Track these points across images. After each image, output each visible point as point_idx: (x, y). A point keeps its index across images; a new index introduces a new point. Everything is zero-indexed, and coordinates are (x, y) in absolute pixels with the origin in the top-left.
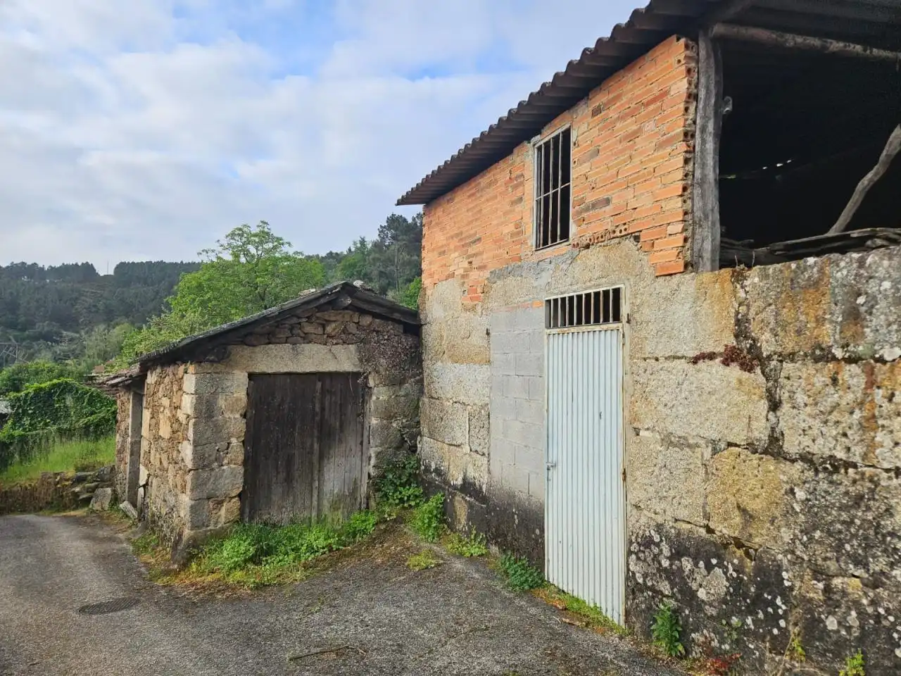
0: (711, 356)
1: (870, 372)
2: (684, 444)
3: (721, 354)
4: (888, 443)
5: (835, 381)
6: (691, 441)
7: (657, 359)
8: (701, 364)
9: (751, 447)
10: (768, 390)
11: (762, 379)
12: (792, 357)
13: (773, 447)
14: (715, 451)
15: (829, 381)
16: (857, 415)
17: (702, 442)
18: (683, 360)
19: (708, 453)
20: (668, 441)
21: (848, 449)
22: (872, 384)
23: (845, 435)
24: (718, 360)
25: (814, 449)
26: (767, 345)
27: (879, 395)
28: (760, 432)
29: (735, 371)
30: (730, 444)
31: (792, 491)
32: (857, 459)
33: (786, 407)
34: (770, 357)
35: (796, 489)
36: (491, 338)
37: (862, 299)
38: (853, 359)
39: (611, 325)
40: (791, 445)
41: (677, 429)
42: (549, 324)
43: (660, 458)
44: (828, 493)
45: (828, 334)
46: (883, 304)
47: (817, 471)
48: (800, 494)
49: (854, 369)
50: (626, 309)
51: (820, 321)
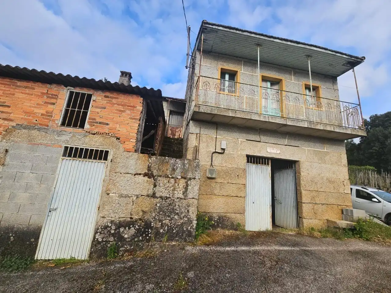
0: (140, 174)
1: (175, 180)
2: (127, 196)
3: (143, 174)
4: (177, 193)
5: (169, 182)
6: (130, 196)
7: (121, 173)
8: (136, 176)
9: (148, 196)
10: (154, 183)
11: (153, 181)
12: (160, 176)
13: (154, 196)
14: (137, 198)
15: (168, 182)
16: (172, 188)
17: (133, 196)
18: (130, 174)
19: (135, 198)
20: (121, 196)
21: (170, 195)
22: (175, 182)
23: (169, 192)
24: (142, 175)
25: (163, 195)
26: (155, 173)
27: (176, 184)
28: (151, 192)
29: (146, 178)
30: (142, 196)
31: (156, 205)
32: (171, 196)
33: (157, 187)
34: (155, 176)
35: (157, 204)
36: (8, 154)
37: (175, 167)
38: (172, 178)
39: (101, 161)
40: (158, 195)
41: (125, 193)
42: (64, 155)
43: (116, 201)
44: (164, 204)
45: (168, 173)
46: (179, 169)
47: (163, 200)
48: (158, 205)
49: (173, 179)
50: (110, 157)
51: (167, 170)
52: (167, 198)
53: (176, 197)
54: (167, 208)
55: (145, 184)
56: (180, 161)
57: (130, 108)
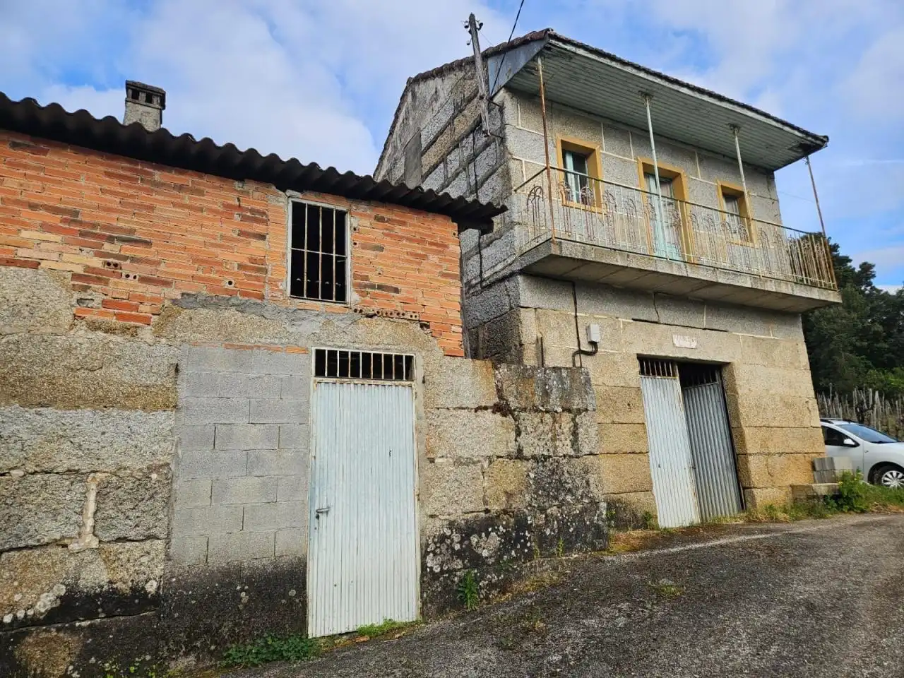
0: (486, 408)
1: (554, 417)
2: (470, 462)
3: (491, 407)
4: (561, 445)
5: (542, 422)
6: (475, 459)
7: (448, 409)
8: (479, 413)
9: (509, 456)
10: (517, 426)
11: (513, 421)
12: (524, 410)
13: (519, 455)
14: (490, 462)
15: (540, 421)
16: (550, 435)
17: (481, 459)
18: (466, 410)
19: (486, 464)
20: (459, 462)
21: (548, 450)
22: (555, 421)
23: (546, 444)
24: (490, 410)
25: (536, 452)
26: (513, 403)
27: (557, 425)
28: (512, 448)
29: (498, 416)
30: (498, 457)
31: (528, 475)
32: (552, 454)
33: (523, 434)
34: (515, 410)
35: (530, 474)
36: (181, 376)
37: (547, 387)
38: (547, 412)
39: (403, 382)
40: (527, 452)
41: (465, 454)
42: (319, 372)
43: (452, 475)
44: (542, 471)
45: (537, 401)
46: (554, 390)
47: (538, 462)
48: (532, 475)
49: (548, 416)
50: (418, 372)
51: (533, 394)
52: (546, 458)
53: (561, 455)
54: (549, 480)
55: (501, 431)
56: (554, 374)
57: (435, 248)
